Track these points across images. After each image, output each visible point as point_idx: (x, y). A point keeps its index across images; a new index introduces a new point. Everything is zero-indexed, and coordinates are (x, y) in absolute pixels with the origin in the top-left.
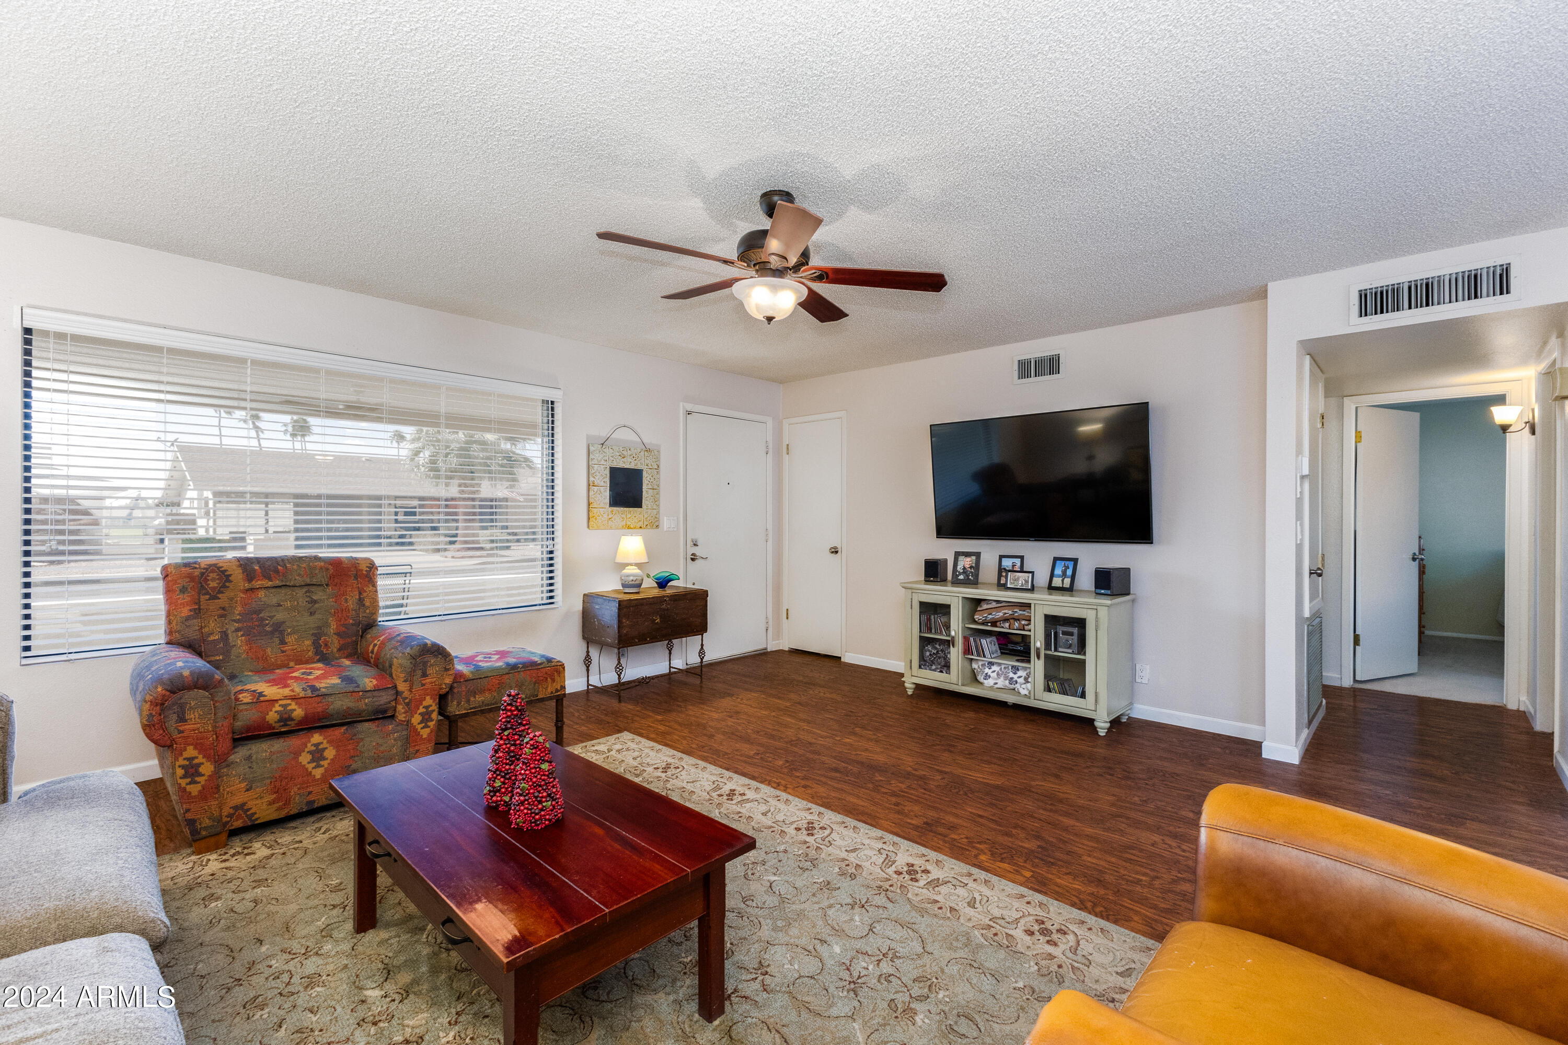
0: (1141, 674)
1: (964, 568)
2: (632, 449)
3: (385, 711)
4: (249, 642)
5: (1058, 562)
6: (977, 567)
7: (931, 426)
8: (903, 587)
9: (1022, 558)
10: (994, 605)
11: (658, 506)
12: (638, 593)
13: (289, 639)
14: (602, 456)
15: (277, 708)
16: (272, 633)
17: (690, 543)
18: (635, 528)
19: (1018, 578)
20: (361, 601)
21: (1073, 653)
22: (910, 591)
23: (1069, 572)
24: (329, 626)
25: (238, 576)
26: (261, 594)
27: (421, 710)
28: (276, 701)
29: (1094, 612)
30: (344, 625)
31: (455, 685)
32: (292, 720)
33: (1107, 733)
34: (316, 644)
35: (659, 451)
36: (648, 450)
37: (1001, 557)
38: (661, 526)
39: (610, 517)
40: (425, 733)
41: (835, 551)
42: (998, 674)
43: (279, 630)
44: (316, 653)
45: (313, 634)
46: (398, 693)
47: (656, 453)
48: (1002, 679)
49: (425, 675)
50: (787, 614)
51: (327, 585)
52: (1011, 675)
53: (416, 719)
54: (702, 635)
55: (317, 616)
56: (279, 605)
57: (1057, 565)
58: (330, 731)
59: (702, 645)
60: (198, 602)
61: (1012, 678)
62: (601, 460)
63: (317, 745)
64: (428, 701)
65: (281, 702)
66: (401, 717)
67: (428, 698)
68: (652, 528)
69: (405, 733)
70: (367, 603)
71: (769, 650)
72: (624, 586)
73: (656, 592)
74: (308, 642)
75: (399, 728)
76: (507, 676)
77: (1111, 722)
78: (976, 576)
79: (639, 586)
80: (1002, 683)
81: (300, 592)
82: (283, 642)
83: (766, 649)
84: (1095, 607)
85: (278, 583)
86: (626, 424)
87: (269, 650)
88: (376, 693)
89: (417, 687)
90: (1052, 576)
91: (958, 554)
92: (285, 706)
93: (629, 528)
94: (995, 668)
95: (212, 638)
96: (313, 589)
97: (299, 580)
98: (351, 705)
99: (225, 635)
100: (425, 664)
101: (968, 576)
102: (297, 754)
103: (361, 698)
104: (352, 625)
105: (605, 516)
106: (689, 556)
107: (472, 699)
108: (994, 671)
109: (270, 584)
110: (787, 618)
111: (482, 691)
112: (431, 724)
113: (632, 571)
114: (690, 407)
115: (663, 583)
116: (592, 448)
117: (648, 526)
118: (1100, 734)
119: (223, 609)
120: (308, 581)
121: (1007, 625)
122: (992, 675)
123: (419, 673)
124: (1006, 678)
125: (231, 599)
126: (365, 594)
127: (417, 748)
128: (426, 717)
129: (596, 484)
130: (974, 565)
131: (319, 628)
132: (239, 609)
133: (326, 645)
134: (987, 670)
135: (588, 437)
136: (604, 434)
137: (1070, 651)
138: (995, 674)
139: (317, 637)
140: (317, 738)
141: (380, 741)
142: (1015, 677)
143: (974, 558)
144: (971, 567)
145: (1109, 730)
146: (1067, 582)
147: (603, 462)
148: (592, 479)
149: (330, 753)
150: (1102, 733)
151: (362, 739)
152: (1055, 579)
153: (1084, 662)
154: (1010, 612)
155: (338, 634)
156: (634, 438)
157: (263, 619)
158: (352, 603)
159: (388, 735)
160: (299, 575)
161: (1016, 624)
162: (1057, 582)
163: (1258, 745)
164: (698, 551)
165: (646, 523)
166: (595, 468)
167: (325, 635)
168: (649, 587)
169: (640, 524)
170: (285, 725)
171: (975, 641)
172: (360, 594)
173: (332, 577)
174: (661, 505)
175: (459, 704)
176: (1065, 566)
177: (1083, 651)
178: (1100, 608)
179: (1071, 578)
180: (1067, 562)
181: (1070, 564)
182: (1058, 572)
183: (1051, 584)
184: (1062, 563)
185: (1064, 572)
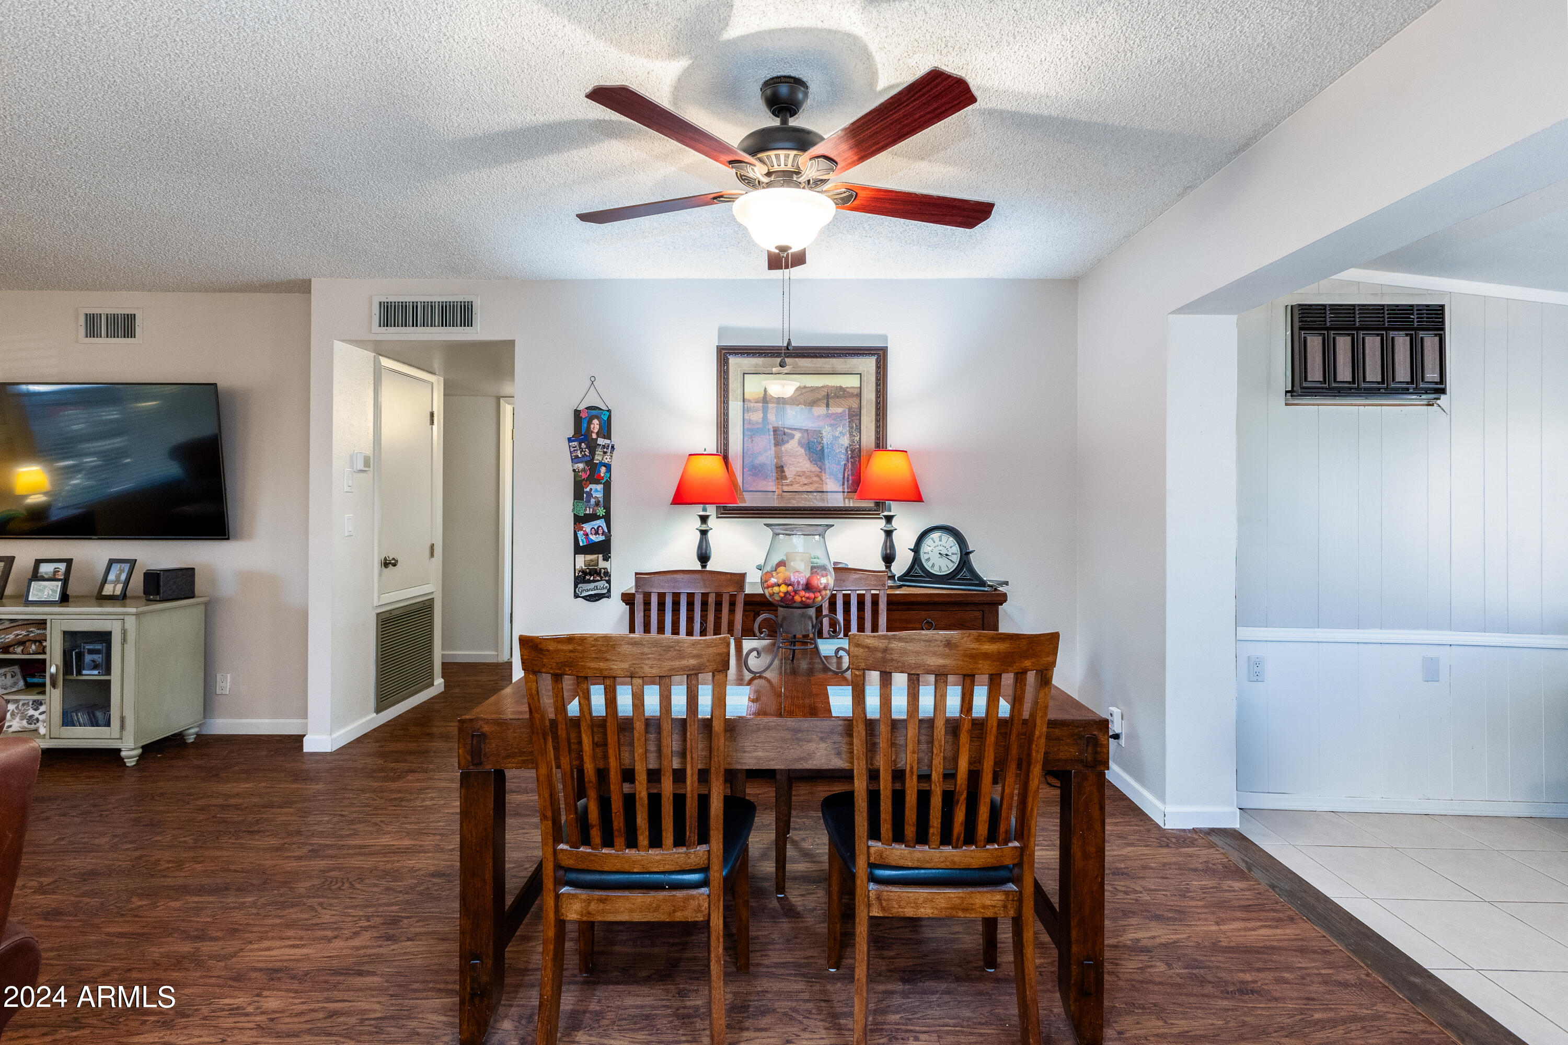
0: (222, 685)
5: (113, 565)
6: (6, 576)
10: (5, 625)
21: (99, 674)
23: (123, 577)
29: (120, 622)
33: (138, 761)
42: (12, 714)
57: (112, 567)
77: (143, 747)
80: (18, 724)
84: (122, 617)
108: (9, 711)
118: (128, 765)
121: (23, 648)
130: (4, 574)
137: (96, 672)
138: (9, 714)
143: (3, 564)
145: (141, 757)
146: (119, 588)
150: (130, 763)
152: (106, 585)
153: (109, 681)
154: (24, 635)
161: (32, 647)
162: (108, 590)
163: (297, 740)
176: (120, 569)
177: (108, 671)
178: (127, 618)
179: (124, 584)
180: (123, 565)
181: (126, 567)
182: (112, 577)
183: (102, 592)
184: (118, 565)
185: (118, 576)
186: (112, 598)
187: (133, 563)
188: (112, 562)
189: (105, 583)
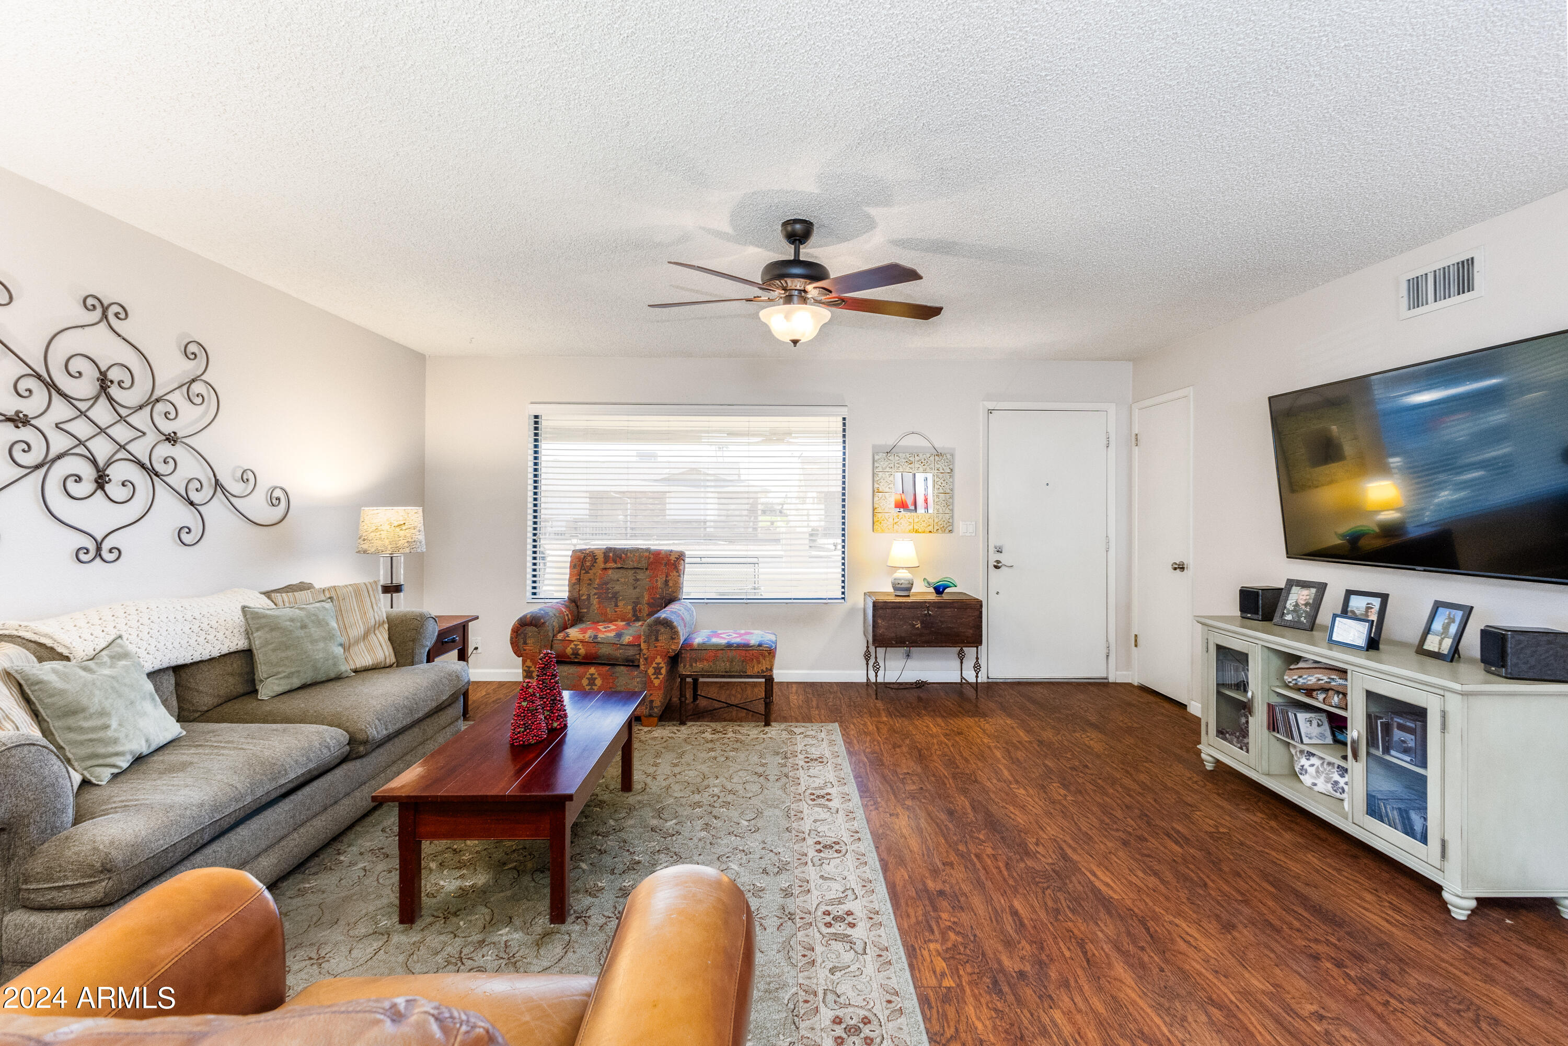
2: (921, 455)
3: (633, 661)
4: (599, 603)
5: (1440, 609)
6: (1315, 605)
7: (1270, 398)
8: (1198, 622)
9: (1384, 598)
11: (952, 510)
12: (909, 596)
13: (621, 604)
14: (887, 463)
15: (572, 646)
16: (612, 598)
17: (991, 549)
18: (924, 532)
19: (1349, 629)
20: (666, 582)
21: (1411, 762)
22: (1206, 628)
23: (1453, 629)
24: (643, 597)
25: (601, 559)
26: (610, 572)
27: (654, 665)
28: (573, 641)
29: (1440, 700)
30: (652, 598)
31: (683, 651)
32: (579, 655)
34: (634, 610)
35: (952, 455)
36: (939, 454)
37: (1353, 592)
38: (955, 530)
39: (896, 521)
40: (657, 682)
41: (1180, 567)
42: (1317, 771)
43: (615, 596)
44: (634, 615)
45: (633, 602)
46: (641, 650)
47: (949, 456)
48: (1323, 780)
49: (657, 640)
50: (1136, 641)
51: (646, 569)
52: (1336, 777)
53: (651, 671)
54: (977, 648)
55: (637, 590)
56: (618, 581)
57: (1438, 613)
58: (600, 668)
59: (977, 658)
60: (580, 575)
61: (1336, 783)
62: (886, 468)
63: (592, 675)
64: (659, 660)
65: (575, 643)
66: (642, 667)
67: (659, 657)
68: (944, 532)
69: (644, 679)
70: (671, 584)
71: (1110, 681)
72: (895, 589)
73: (933, 597)
74: (630, 607)
75: (641, 675)
76: (721, 652)
77: (1475, 900)
79: (909, 589)
80: (1323, 786)
81: (631, 572)
82: (616, 606)
83: (1106, 679)
84: (1442, 692)
85: (619, 566)
86: (915, 431)
87: (608, 609)
88: (627, 647)
89: (652, 648)
90: (1427, 631)
91: (1294, 583)
92: (576, 645)
93: (917, 531)
94: (1314, 760)
95: (583, 598)
96: (638, 571)
97: (631, 564)
98: (610, 652)
99: (589, 595)
100: (657, 631)
101: (1299, 617)
102: (581, 678)
103: (617, 650)
104: (659, 598)
105: (891, 520)
106: (992, 563)
107: (694, 665)
108: (1312, 765)
109: (615, 566)
110: (1136, 646)
111: (701, 660)
112: (661, 677)
113: (903, 575)
114: (991, 405)
115: (939, 590)
116: (876, 457)
117: (940, 531)
118: (1454, 916)
119: (590, 580)
120: (635, 565)
121: (1321, 697)
123: (653, 638)
124: (1328, 780)
125: (595, 574)
126: (670, 578)
127: (651, 692)
128: (657, 671)
129: (881, 490)
130: (1311, 601)
131: (638, 598)
132: (597, 581)
133: (640, 611)
135: (874, 447)
136: (891, 442)
137: (1408, 759)
139: (636, 604)
140: (592, 670)
141: (629, 681)
142: (1341, 781)
143: (1313, 590)
144: (1306, 605)
145: (1474, 913)
146: (1447, 644)
147: (888, 469)
148: (876, 485)
149: (599, 682)
150: (1459, 915)
151: (618, 677)
152: (1430, 637)
153: (1425, 778)
154: (1326, 679)
155: (648, 604)
156: (925, 444)
157: (608, 589)
158: (660, 584)
159: (633, 678)
160: (632, 561)
161: (1336, 699)
162: (1432, 644)
164: (1004, 558)
165: (936, 528)
166: (880, 476)
167: (640, 604)
168: (922, 591)
169: (931, 528)
170: (576, 658)
172: (667, 577)
173: (650, 564)
174: (956, 509)
175: (685, 666)
176: (1449, 618)
177: (1424, 765)
178: (1447, 694)
179: (1454, 639)
180: (1454, 612)
181: (1459, 615)
182: (1437, 626)
183: (1423, 645)
184: (1447, 611)
185: (1446, 627)
186: (1436, 655)
187: (1468, 611)
188: (1438, 605)
189: (1428, 633)
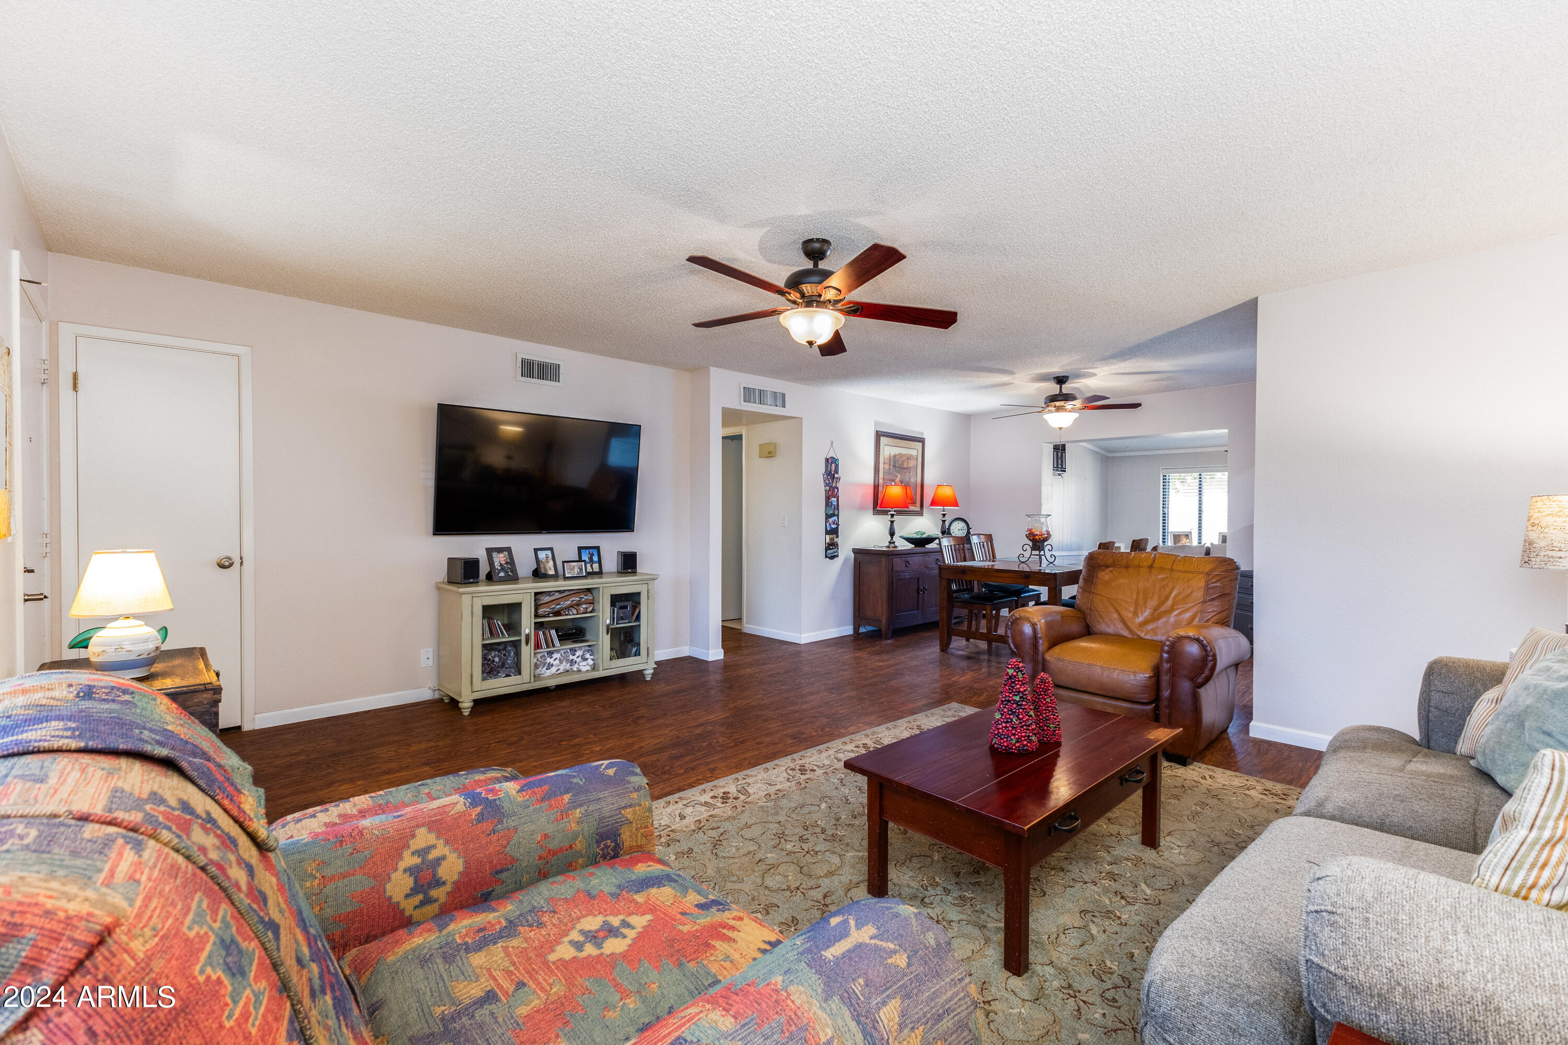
1: (501, 565)
5: (583, 551)
6: (511, 561)
10: (557, 595)
19: (574, 567)
22: (469, 596)
23: (595, 558)
37: (536, 550)
41: (224, 565)
48: (564, 663)
52: (571, 657)
61: (571, 660)
78: (514, 569)
84: (647, 582)
91: (490, 551)
101: (506, 572)
108: (555, 659)
118: (648, 679)
122: (554, 663)
124: (567, 661)
130: (508, 560)
134: (549, 660)
138: (557, 661)
142: (574, 658)
143: (506, 553)
144: (507, 563)
146: (596, 567)
171: (544, 634)
176: (590, 554)
179: (599, 563)
180: (591, 550)
181: (595, 552)
184: (587, 551)
185: (591, 558)
